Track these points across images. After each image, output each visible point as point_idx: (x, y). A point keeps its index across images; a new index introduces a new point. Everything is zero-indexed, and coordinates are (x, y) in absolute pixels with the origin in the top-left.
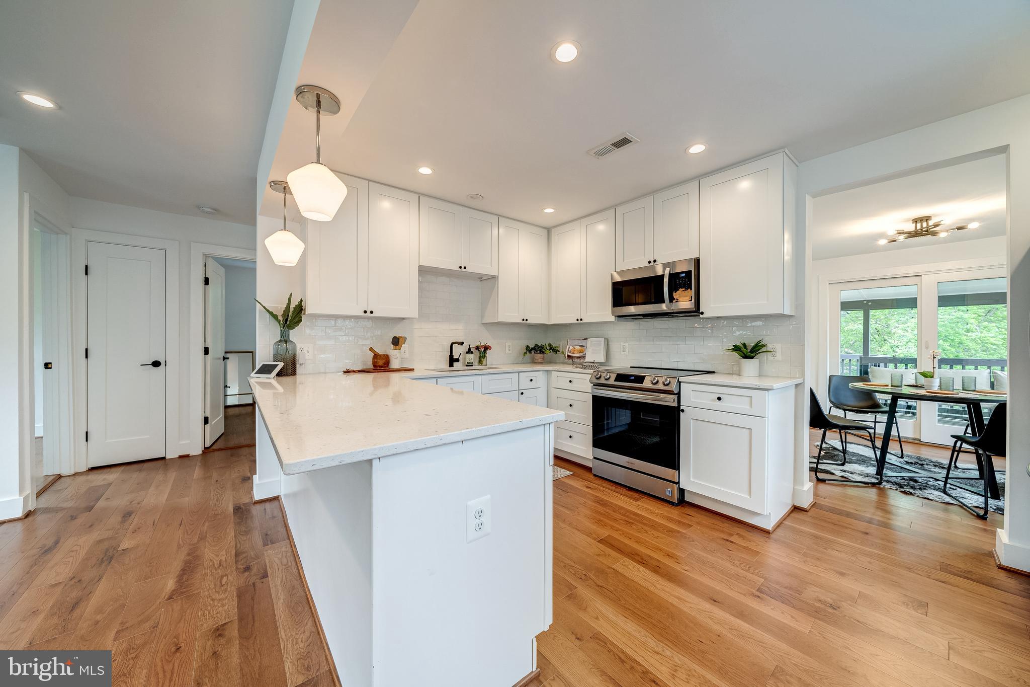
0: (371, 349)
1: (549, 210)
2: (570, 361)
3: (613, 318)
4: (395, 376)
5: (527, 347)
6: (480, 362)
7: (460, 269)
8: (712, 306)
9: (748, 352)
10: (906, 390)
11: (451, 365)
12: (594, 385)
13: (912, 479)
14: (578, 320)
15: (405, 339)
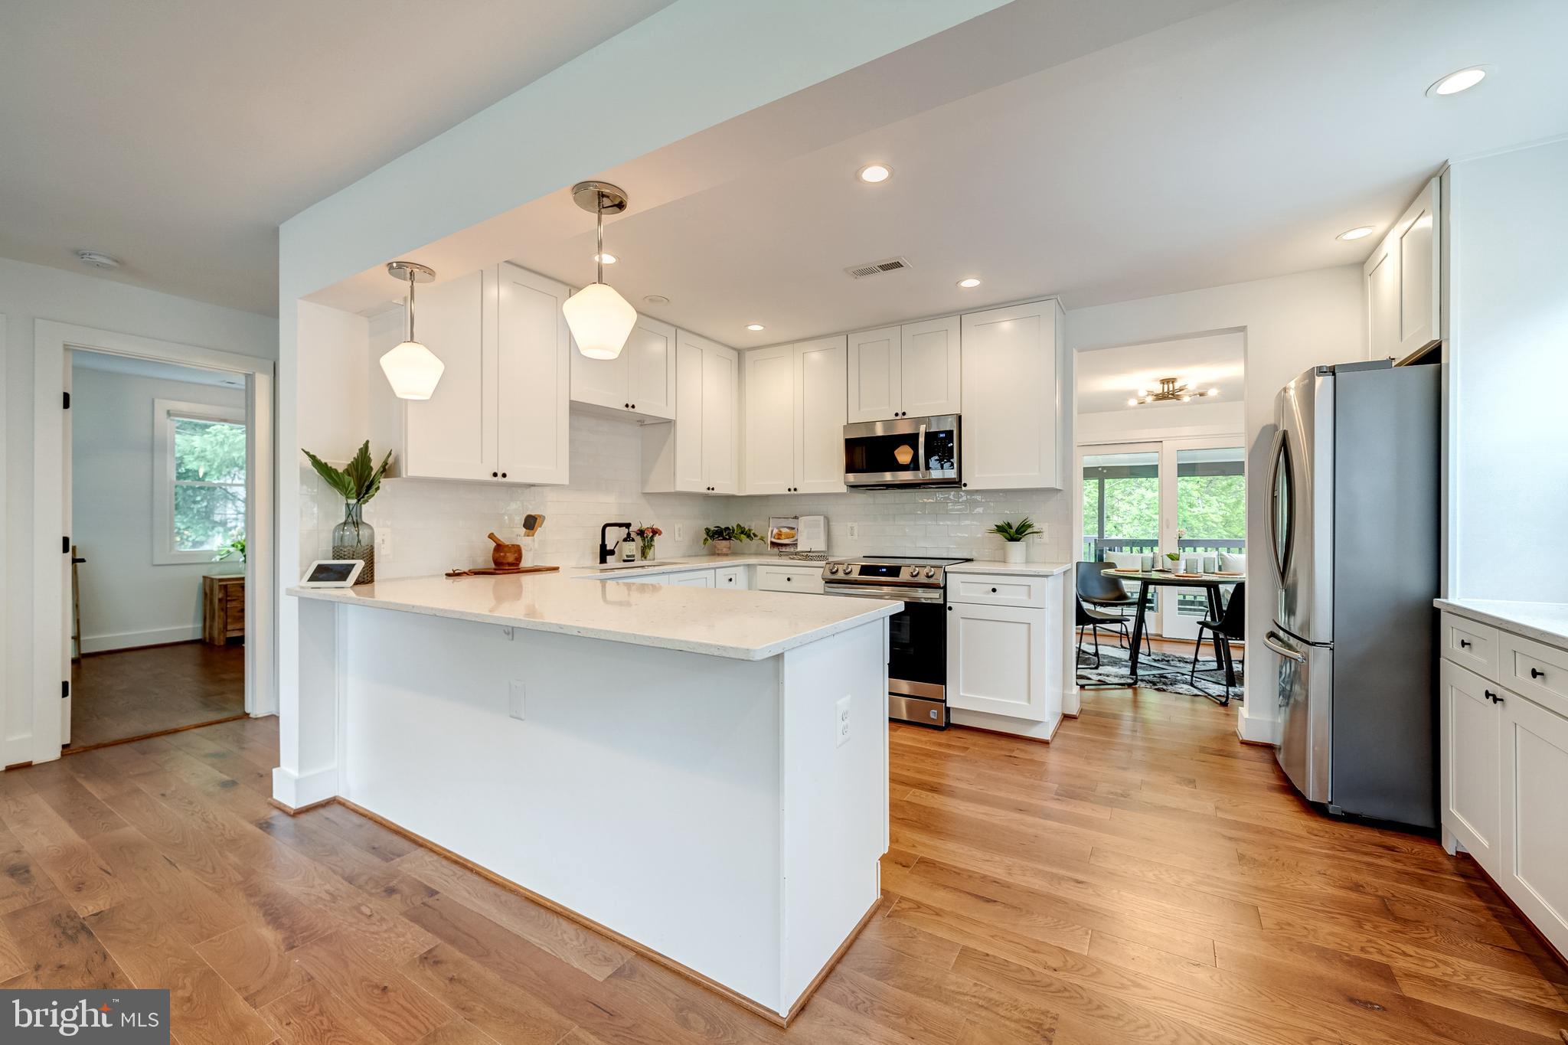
0: (491, 536)
1: (756, 328)
2: (776, 550)
3: (844, 489)
4: (526, 579)
5: (708, 530)
6: (644, 555)
7: (626, 409)
8: (977, 476)
9: (1013, 533)
10: (1155, 575)
11: (603, 560)
12: (826, 582)
13: (1162, 676)
14: (789, 490)
15: (543, 518)
